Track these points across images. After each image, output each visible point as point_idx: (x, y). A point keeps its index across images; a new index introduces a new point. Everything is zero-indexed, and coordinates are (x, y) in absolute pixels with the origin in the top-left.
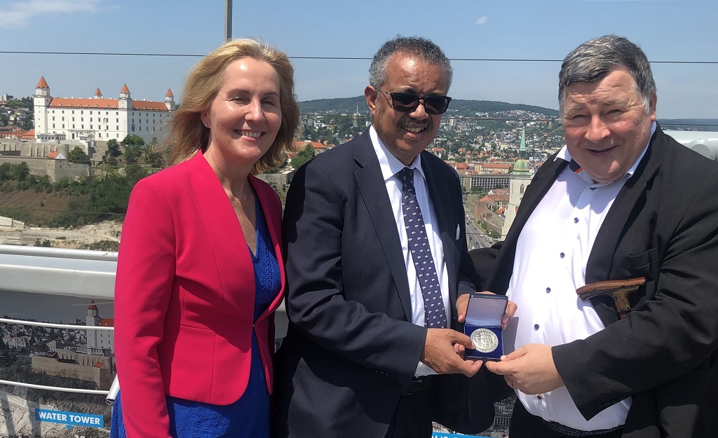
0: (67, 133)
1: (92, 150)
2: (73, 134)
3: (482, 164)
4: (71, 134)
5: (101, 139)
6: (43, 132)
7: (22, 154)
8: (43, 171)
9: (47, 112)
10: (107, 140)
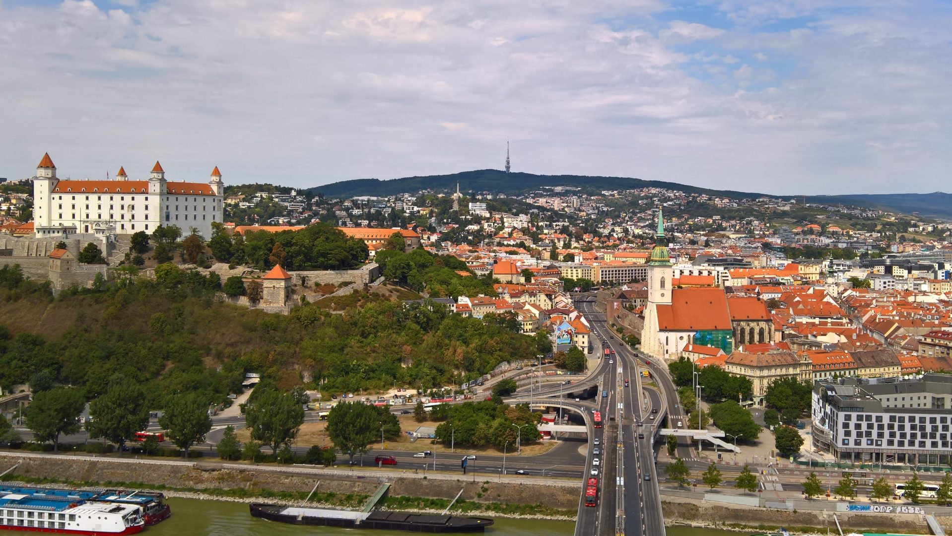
0: (78, 225)
1: (111, 246)
2: (87, 227)
3: (613, 253)
4: (83, 226)
5: (124, 232)
6: (45, 224)
7: (15, 253)
8: (42, 276)
9: (51, 199)
10: (133, 232)
